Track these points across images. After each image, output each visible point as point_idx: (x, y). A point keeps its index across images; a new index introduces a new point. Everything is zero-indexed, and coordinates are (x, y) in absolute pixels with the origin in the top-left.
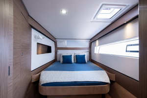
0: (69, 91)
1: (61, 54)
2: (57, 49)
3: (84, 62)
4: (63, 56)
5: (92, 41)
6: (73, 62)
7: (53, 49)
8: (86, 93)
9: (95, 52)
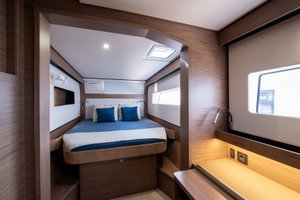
0: (112, 154)
1: (93, 106)
2: (84, 96)
3: (136, 119)
4: (98, 111)
5: (149, 83)
6: (116, 119)
7: (77, 98)
8: (137, 155)
9: (154, 102)
